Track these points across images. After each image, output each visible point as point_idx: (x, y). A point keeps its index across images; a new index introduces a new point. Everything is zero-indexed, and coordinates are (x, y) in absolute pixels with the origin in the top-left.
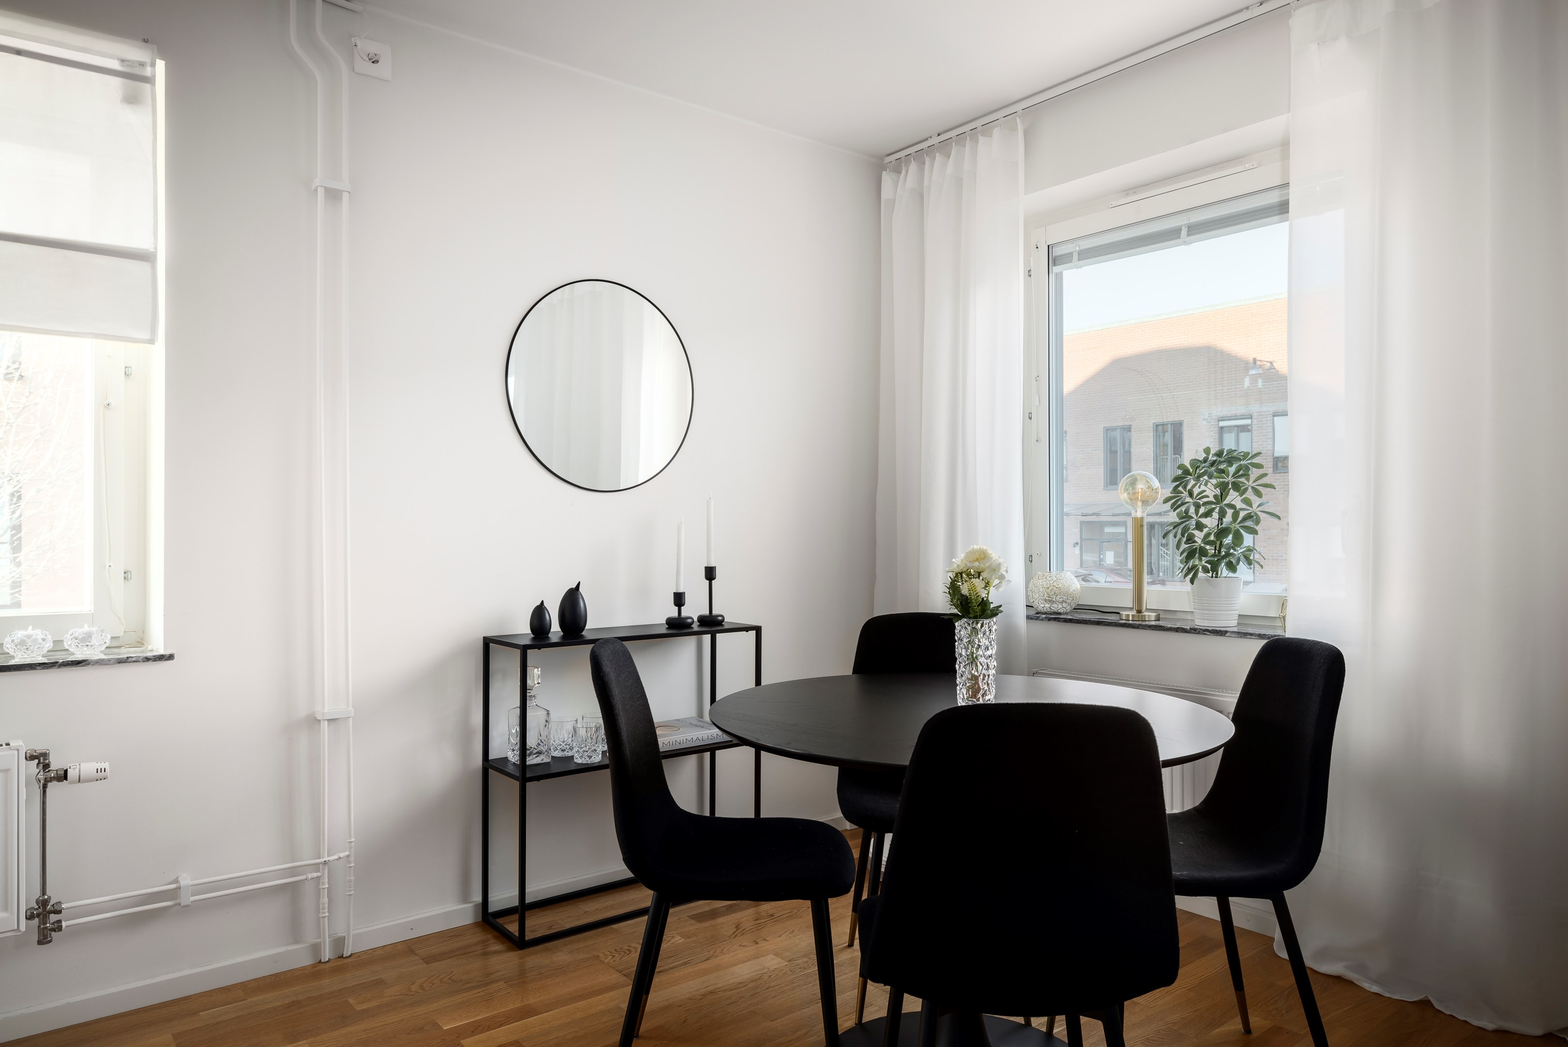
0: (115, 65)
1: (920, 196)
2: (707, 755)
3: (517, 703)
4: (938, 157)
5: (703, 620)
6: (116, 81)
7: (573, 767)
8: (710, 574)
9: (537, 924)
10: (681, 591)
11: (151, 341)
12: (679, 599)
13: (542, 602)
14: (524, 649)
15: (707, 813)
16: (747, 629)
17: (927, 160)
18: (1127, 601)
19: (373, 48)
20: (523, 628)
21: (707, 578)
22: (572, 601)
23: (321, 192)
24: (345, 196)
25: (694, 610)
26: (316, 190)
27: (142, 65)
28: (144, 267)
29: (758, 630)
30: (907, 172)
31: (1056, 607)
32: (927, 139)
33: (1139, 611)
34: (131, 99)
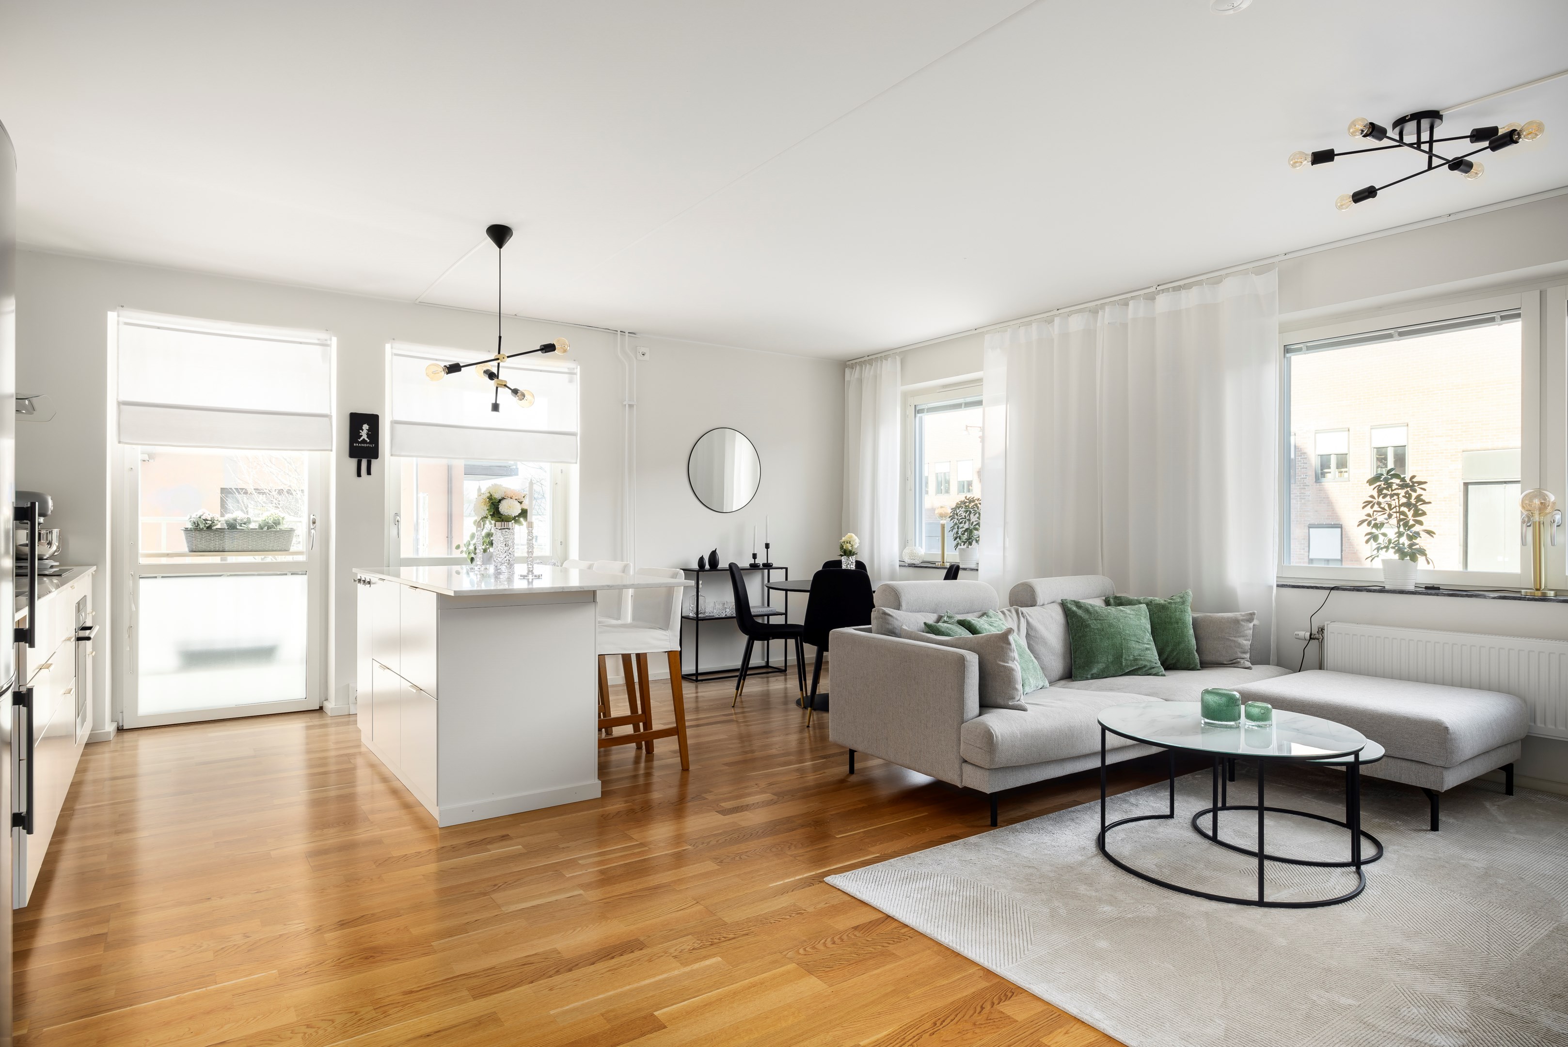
0: (566, 370)
1: (860, 381)
2: (766, 617)
3: (695, 593)
4: (868, 366)
5: (764, 565)
6: (567, 376)
7: (714, 617)
8: (767, 546)
9: (700, 678)
10: (755, 553)
11: (576, 463)
12: (754, 556)
13: (703, 556)
14: (698, 572)
15: (766, 622)
16: (782, 568)
17: (864, 366)
18: (939, 559)
19: (643, 350)
20: (695, 566)
21: (766, 548)
22: (713, 555)
23: (627, 406)
24: (635, 406)
25: (761, 560)
26: (625, 405)
27: (574, 369)
28: (574, 437)
29: (786, 569)
30: (856, 370)
31: (913, 562)
32: (863, 357)
33: (943, 562)
34: (571, 381)
